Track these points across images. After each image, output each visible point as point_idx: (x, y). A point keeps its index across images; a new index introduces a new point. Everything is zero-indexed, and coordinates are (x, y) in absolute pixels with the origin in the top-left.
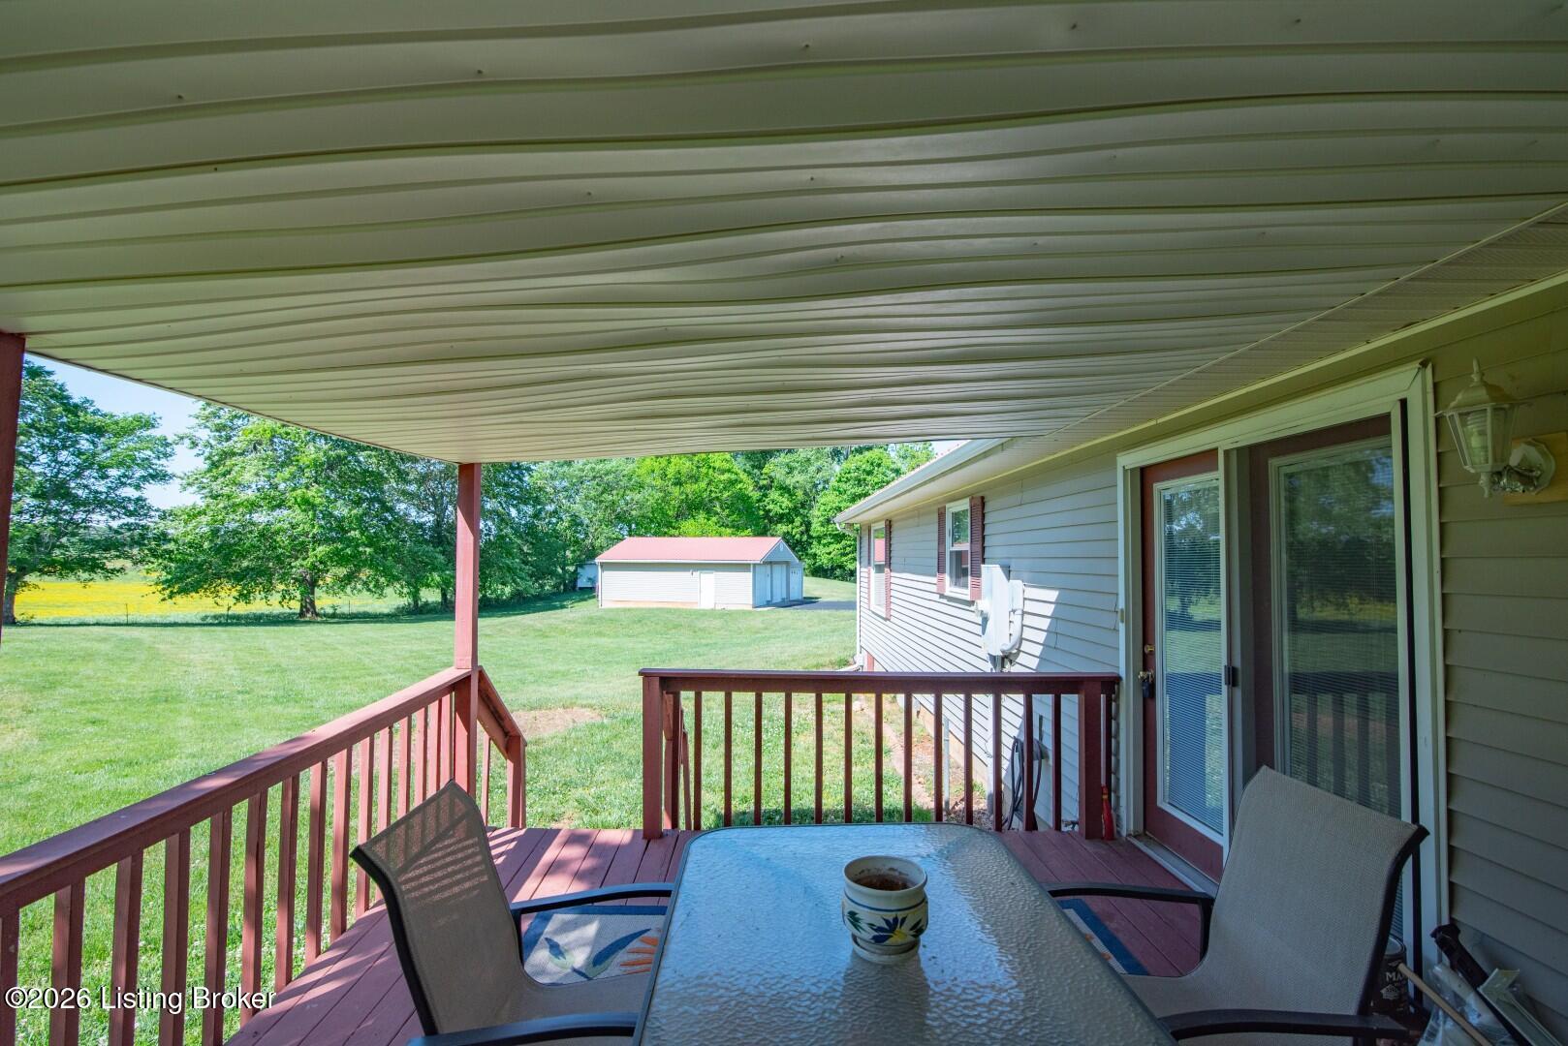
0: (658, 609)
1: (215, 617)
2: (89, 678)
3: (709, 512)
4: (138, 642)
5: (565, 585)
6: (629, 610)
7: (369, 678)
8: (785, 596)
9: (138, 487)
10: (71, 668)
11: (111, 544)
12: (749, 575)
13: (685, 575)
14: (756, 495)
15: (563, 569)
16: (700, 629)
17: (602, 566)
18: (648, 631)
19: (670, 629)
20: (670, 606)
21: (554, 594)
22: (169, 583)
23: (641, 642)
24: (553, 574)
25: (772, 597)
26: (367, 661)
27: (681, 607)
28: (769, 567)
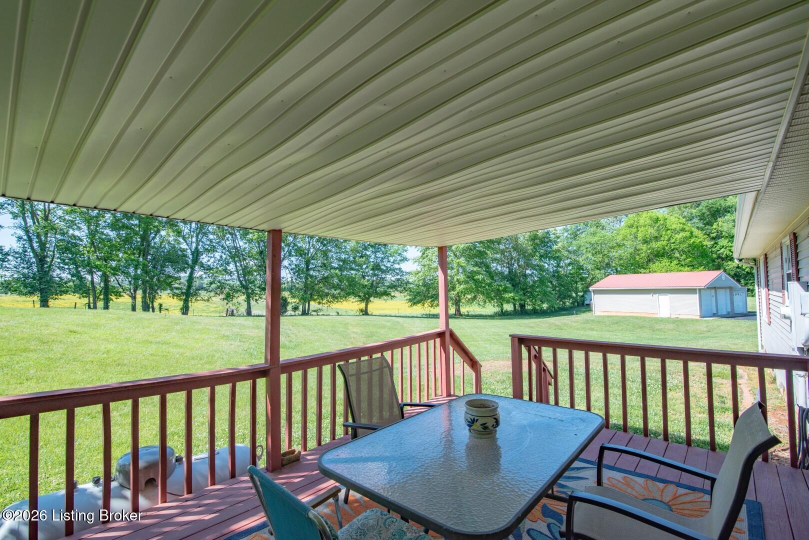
0: (630, 316)
1: (426, 315)
2: (382, 334)
3: (670, 258)
4: (398, 322)
5: (578, 303)
6: (611, 316)
7: (473, 343)
8: (729, 310)
9: (399, 264)
10: (378, 330)
11: (393, 286)
12: (697, 296)
13: (649, 296)
14: (708, 243)
15: (576, 294)
16: (658, 330)
17: (593, 292)
18: (622, 330)
19: (636, 329)
20: (638, 315)
21: (571, 308)
22: (410, 300)
23: (615, 335)
24: (570, 297)
25: (717, 310)
26: (474, 335)
27: (646, 315)
28: (713, 291)
